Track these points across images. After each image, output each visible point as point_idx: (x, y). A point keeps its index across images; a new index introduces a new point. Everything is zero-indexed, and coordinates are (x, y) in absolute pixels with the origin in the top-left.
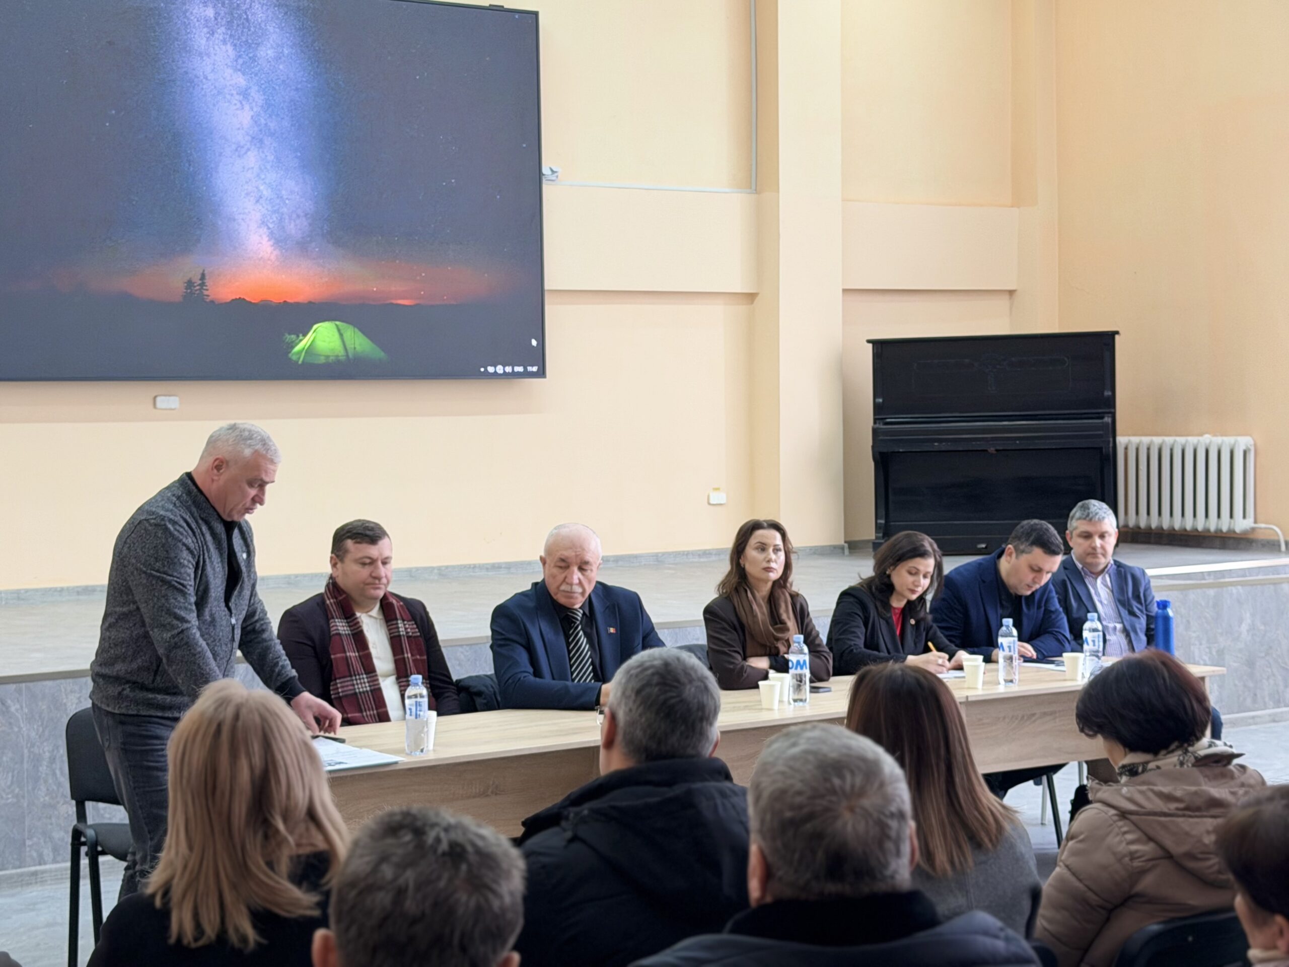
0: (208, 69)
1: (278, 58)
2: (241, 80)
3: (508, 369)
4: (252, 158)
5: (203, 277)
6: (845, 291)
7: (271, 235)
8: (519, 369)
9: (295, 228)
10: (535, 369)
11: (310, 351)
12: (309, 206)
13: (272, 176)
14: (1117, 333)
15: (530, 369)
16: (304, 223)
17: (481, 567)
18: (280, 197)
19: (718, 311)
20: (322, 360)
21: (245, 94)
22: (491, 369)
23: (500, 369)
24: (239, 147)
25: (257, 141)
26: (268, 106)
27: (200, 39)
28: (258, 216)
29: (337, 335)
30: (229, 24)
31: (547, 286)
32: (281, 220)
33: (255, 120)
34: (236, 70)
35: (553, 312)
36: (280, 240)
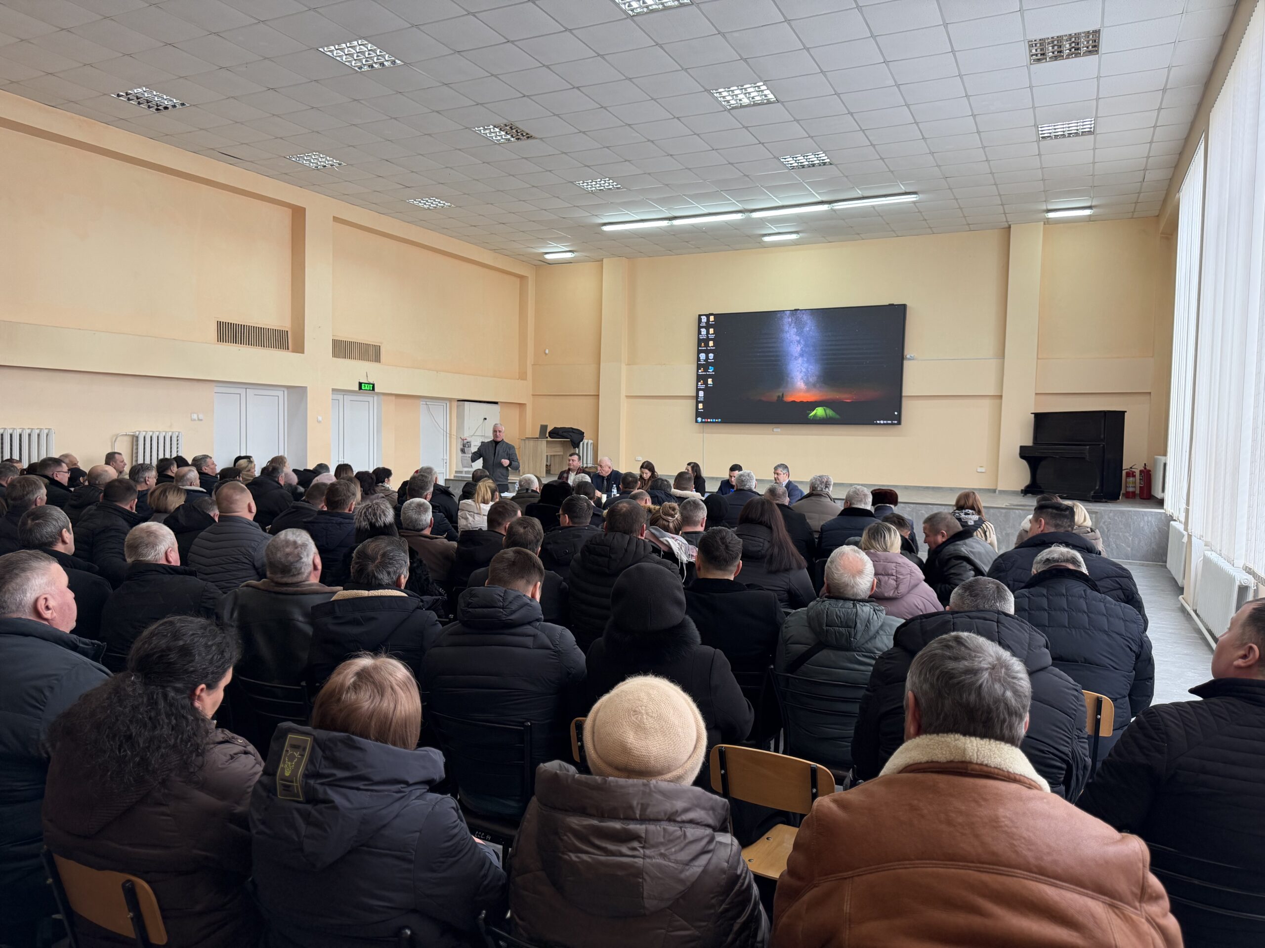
0: (788, 336)
1: (810, 331)
2: (798, 338)
3: (885, 422)
4: (800, 360)
5: (783, 395)
6: (1036, 394)
7: (804, 382)
8: (890, 422)
9: (812, 380)
10: (896, 422)
11: (815, 415)
12: (817, 373)
13: (806, 365)
15: (894, 422)
16: (815, 378)
18: (808, 371)
19: (987, 402)
20: (818, 418)
21: (799, 342)
22: (878, 422)
23: (882, 422)
24: (796, 357)
25: (802, 355)
26: (806, 345)
27: (786, 328)
28: (800, 377)
29: (823, 412)
30: (795, 323)
31: (904, 394)
32: (808, 378)
33: (802, 350)
34: (797, 335)
35: (905, 403)
36: (806, 383)
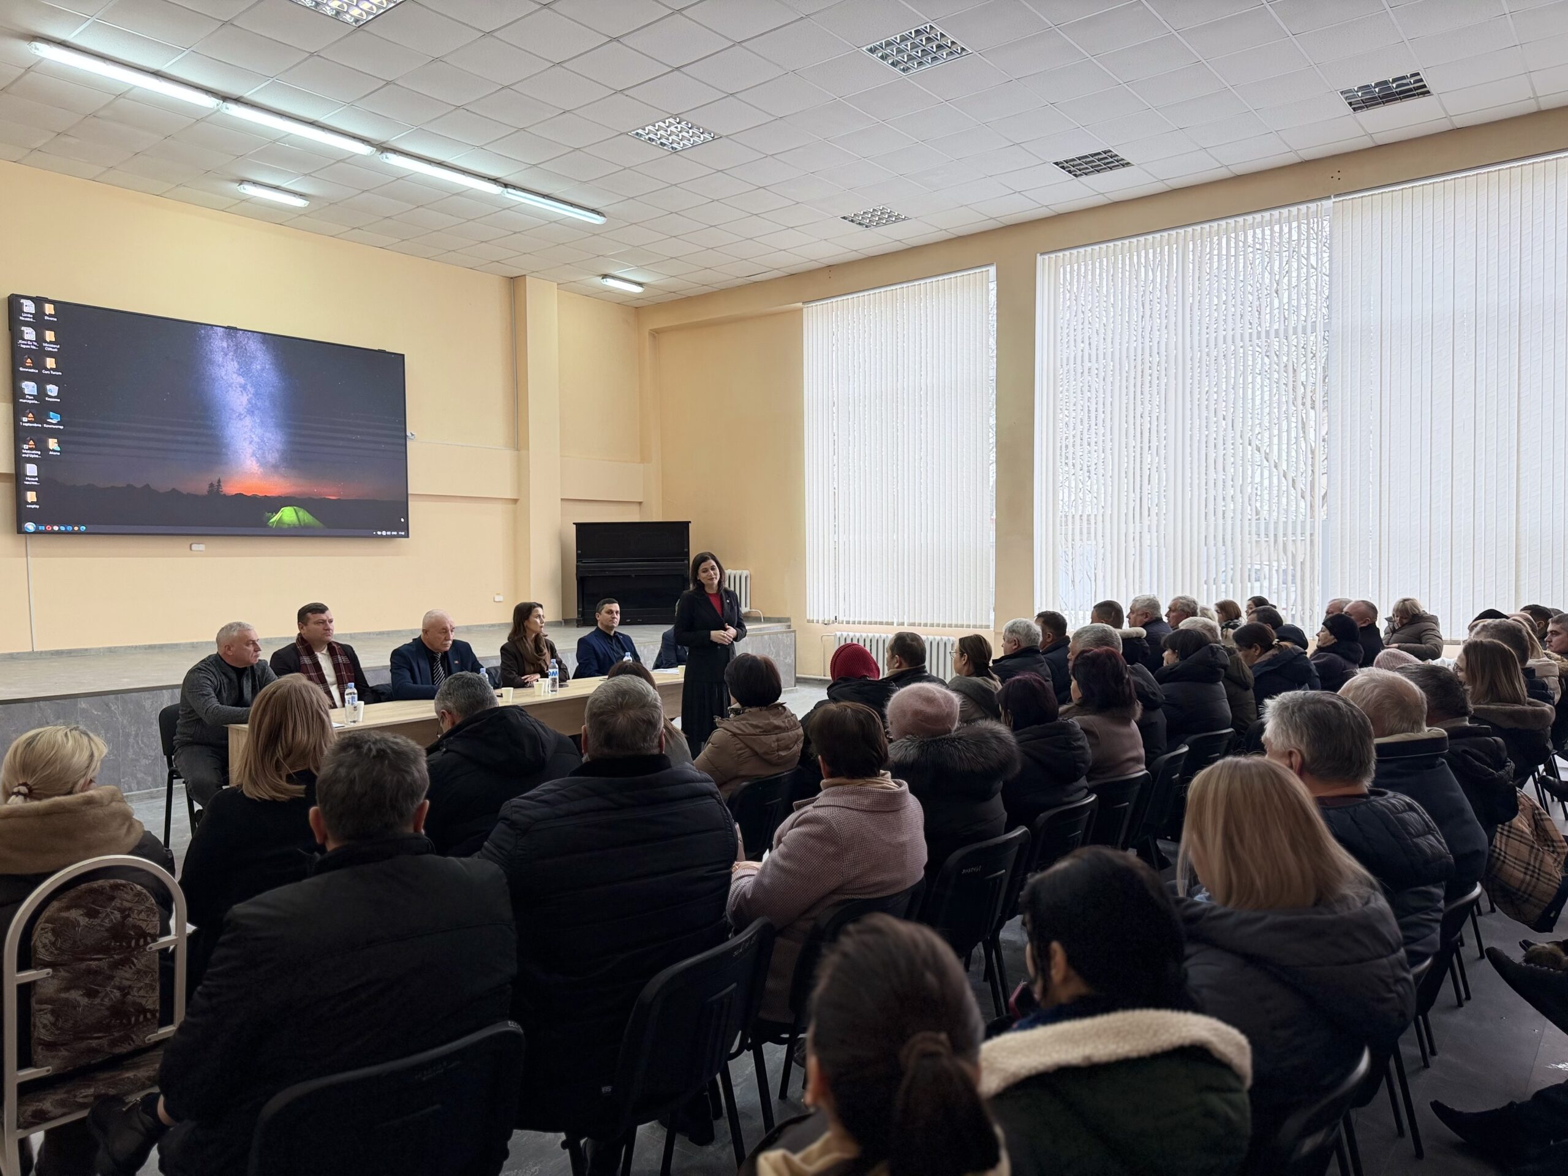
0: (223, 374)
1: (263, 369)
2: (242, 380)
3: (389, 533)
4: (248, 421)
5: (219, 481)
6: (562, 499)
7: (258, 461)
8: (395, 533)
9: (273, 457)
10: (403, 533)
11: (280, 521)
12: (279, 446)
13: (259, 431)
14: (690, 522)
15: (400, 533)
16: (276, 455)
17: (373, 633)
18: (263, 441)
19: (499, 507)
20: (286, 526)
21: (244, 387)
22: (379, 533)
23: (384, 533)
24: (240, 414)
25: (251, 412)
26: (256, 394)
27: (219, 358)
28: (251, 451)
29: (294, 514)
30: (235, 351)
31: (409, 492)
32: (264, 453)
33: (249, 401)
34: (239, 375)
35: (412, 505)
36: (263, 463)
